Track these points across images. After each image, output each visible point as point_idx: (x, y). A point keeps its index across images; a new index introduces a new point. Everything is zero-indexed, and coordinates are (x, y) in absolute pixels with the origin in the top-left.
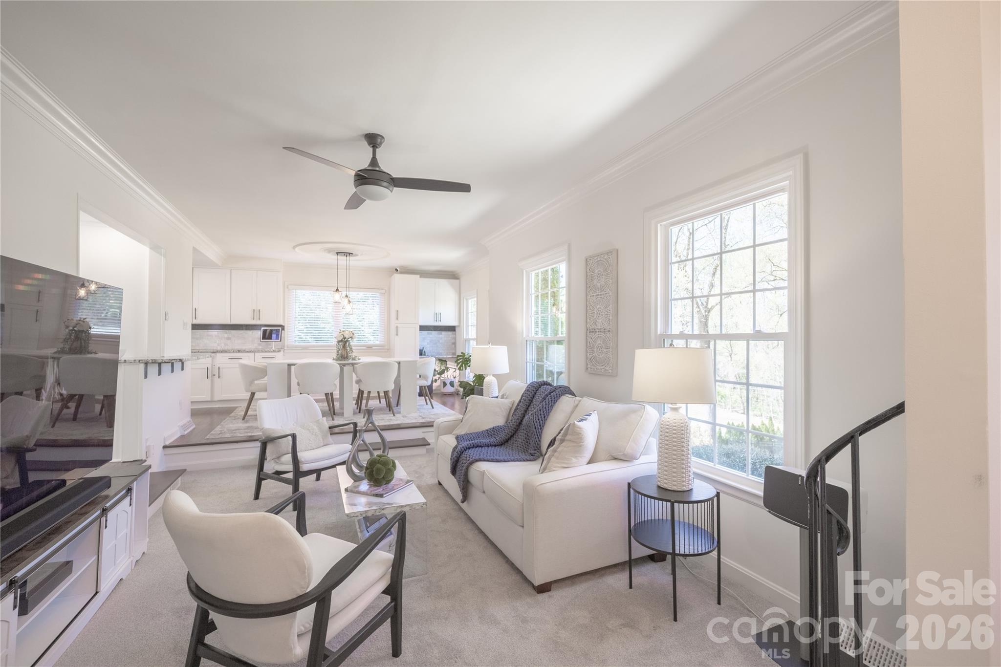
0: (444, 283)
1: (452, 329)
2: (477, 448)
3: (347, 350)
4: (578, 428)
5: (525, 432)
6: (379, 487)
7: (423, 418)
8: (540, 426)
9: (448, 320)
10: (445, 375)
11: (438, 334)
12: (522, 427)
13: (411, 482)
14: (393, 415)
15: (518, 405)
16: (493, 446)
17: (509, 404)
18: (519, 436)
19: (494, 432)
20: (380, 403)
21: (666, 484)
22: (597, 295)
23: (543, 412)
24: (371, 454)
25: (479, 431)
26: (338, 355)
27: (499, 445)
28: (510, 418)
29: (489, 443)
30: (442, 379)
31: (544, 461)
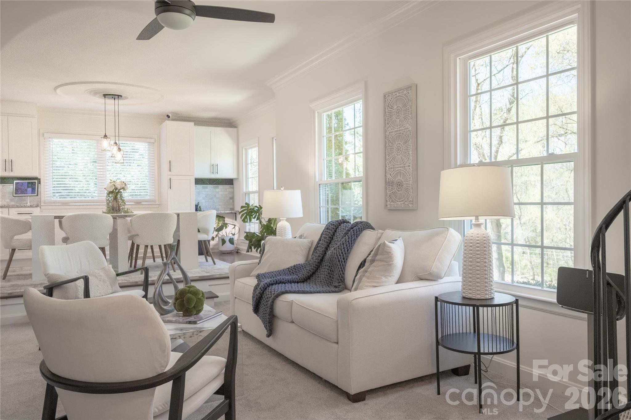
0: (220, 132)
1: (229, 182)
2: (280, 285)
3: (119, 202)
4: (387, 247)
5: (327, 267)
6: (190, 317)
7: (208, 272)
8: (344, 259)
9: (226, 173)
10: (223, 232)
11: (214, 188)
12: (324, 263)
13: (221, 313)
14: (173, 271)
15: (318, 243)
16: (295, 282)
17: (309, 244)
18: (322, 272)
19: (296, 269)
20: (154, 261)
21: (470, 294)
22: (396, 131)
23: (347, 246)
24: (176, 287)
25: (280, 269)
26: (108, 207)
27: (302, 282)
28: (310, 257)
29: (292, 279)
30: (220, 236)
31: (355, 283)
